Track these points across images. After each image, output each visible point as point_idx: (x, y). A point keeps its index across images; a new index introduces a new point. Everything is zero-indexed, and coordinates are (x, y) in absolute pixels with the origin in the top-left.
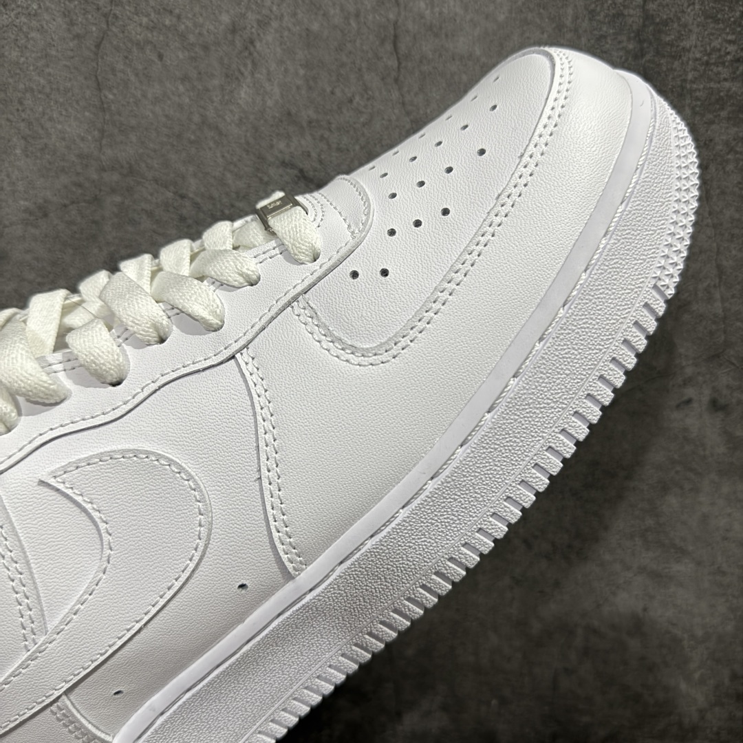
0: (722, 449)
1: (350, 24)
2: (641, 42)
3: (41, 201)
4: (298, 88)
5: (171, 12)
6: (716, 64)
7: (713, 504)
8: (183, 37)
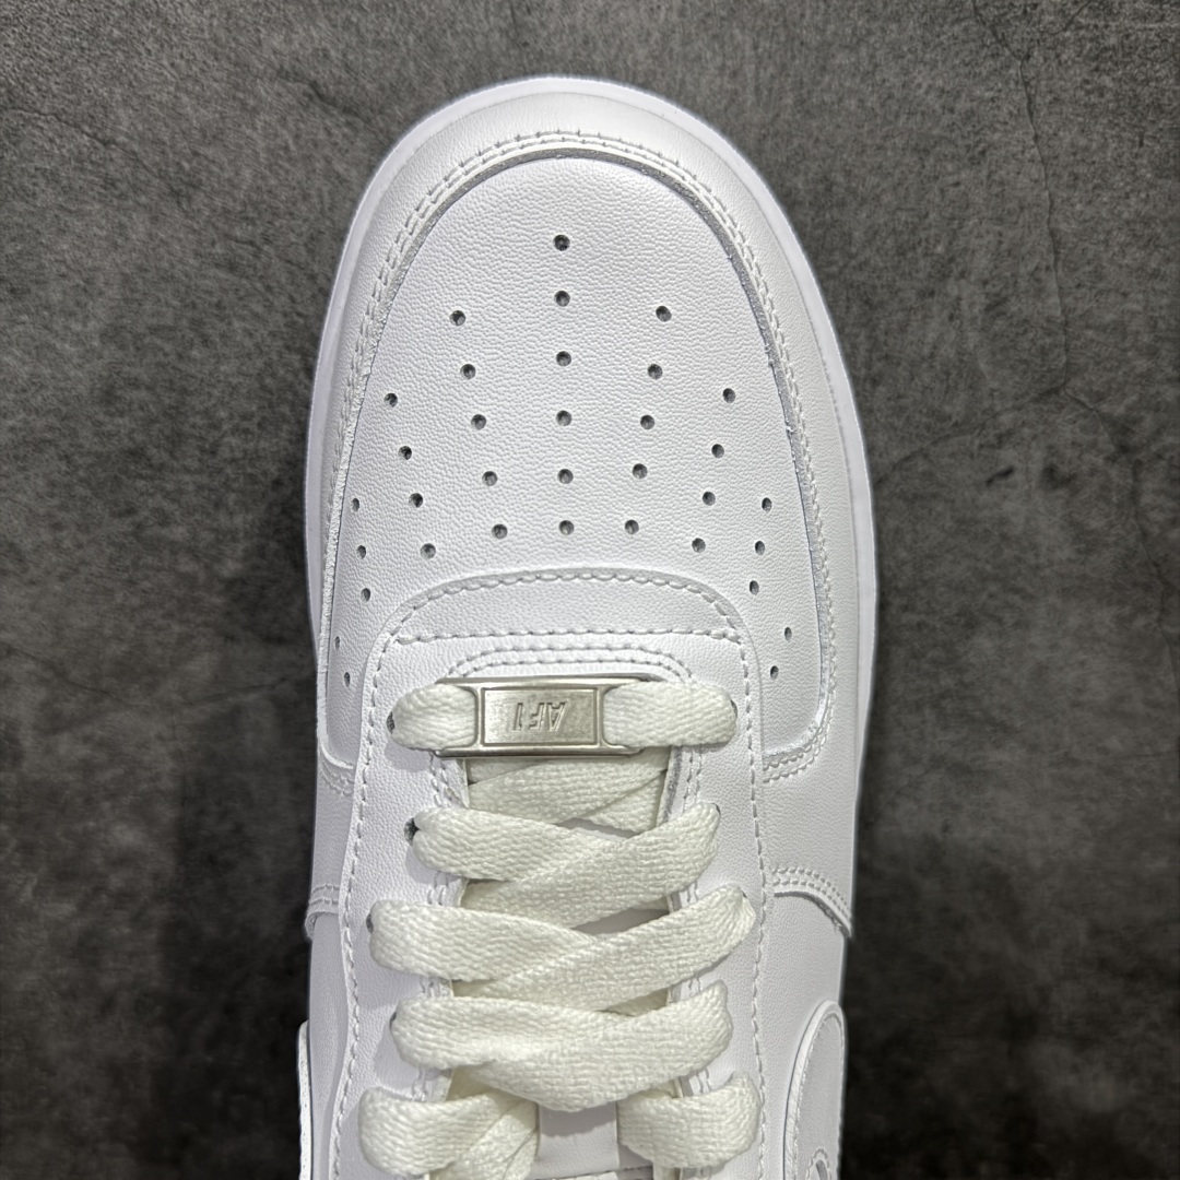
0: (1066, 553)
7: (1054, 647)
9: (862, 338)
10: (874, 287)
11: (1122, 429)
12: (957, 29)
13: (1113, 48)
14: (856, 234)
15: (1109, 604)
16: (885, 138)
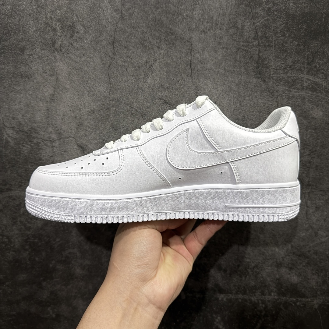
1: (178, 61)
2: (258, 64)
3: (92, 109)
4: (164, 78)
5: (130, 57)
6: (279, 70)
8: (133, 64)
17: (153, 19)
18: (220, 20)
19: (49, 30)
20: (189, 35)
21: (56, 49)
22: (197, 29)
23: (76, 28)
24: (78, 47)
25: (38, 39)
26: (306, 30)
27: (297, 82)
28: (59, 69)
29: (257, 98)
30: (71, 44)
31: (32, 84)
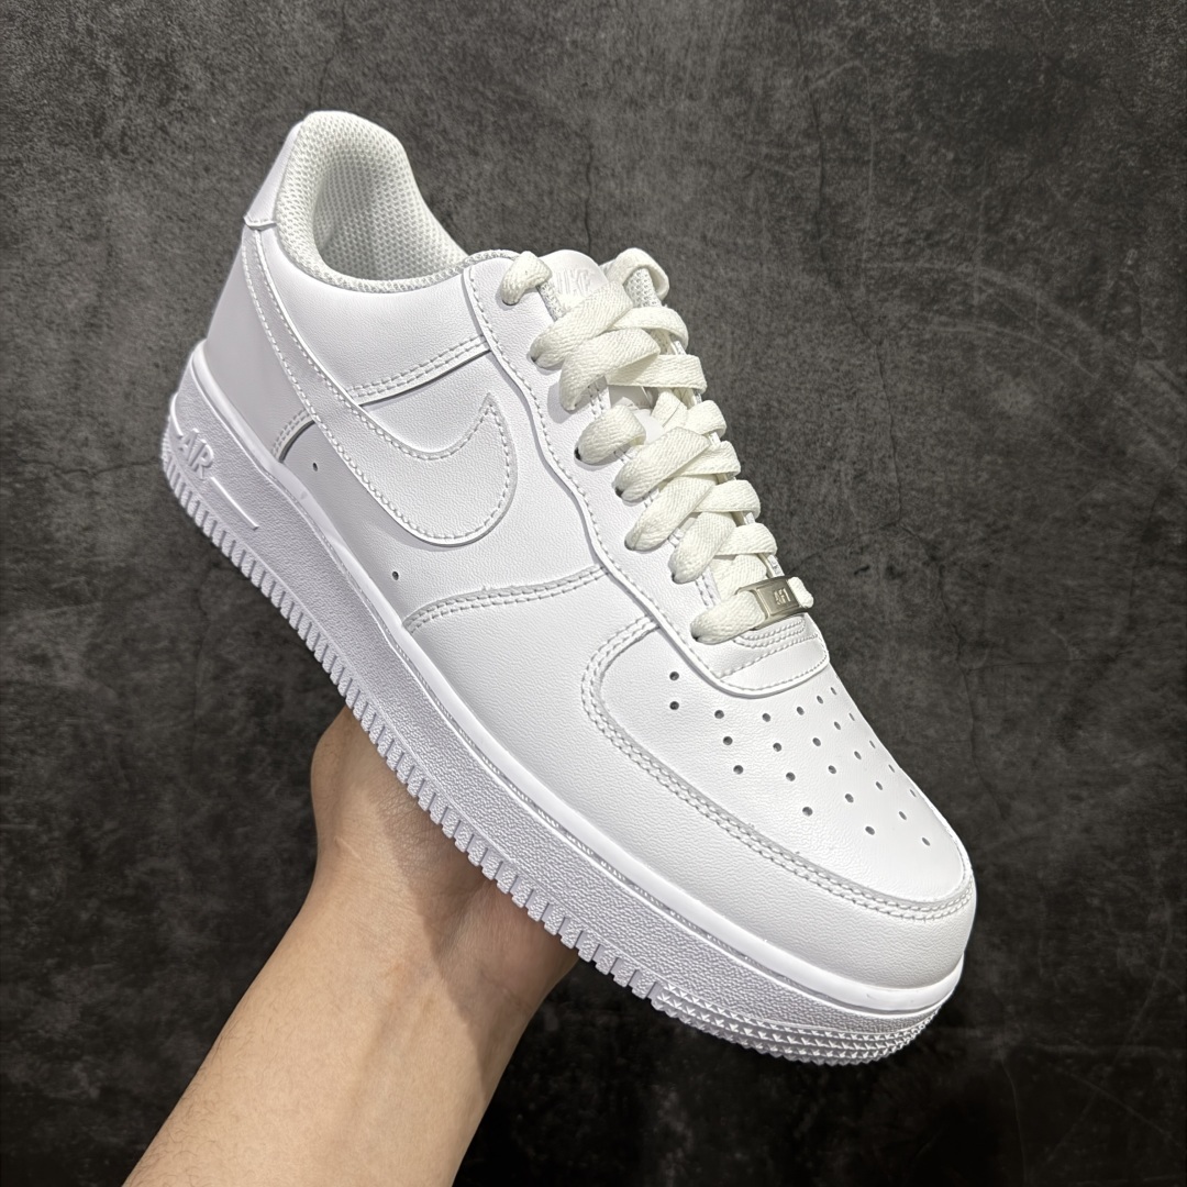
0: (900, 617)
1: (543, 201)
2: (818, 223)
6: (889, 245)
7: (894, 672)
9: (785, 490)
10: (792, 463)
11: (932, 547)
12: (842, 328)
13: (928, 341)
14: (784, 434)
15: (927, 648)
16: (801, 384)
17: (457, 52)
18: (689, 63)
19: (84, 75)
20: (580, 112)
21: (108, 146)
22: (609, 93)
23: (181, 70)
24: (188, 140)
25: (42, 106)
26: (983, 111)
27: (949, 290)
28: (117, 217)
29: (811, 341)
30: (163, 129)
31: (18, 268)
